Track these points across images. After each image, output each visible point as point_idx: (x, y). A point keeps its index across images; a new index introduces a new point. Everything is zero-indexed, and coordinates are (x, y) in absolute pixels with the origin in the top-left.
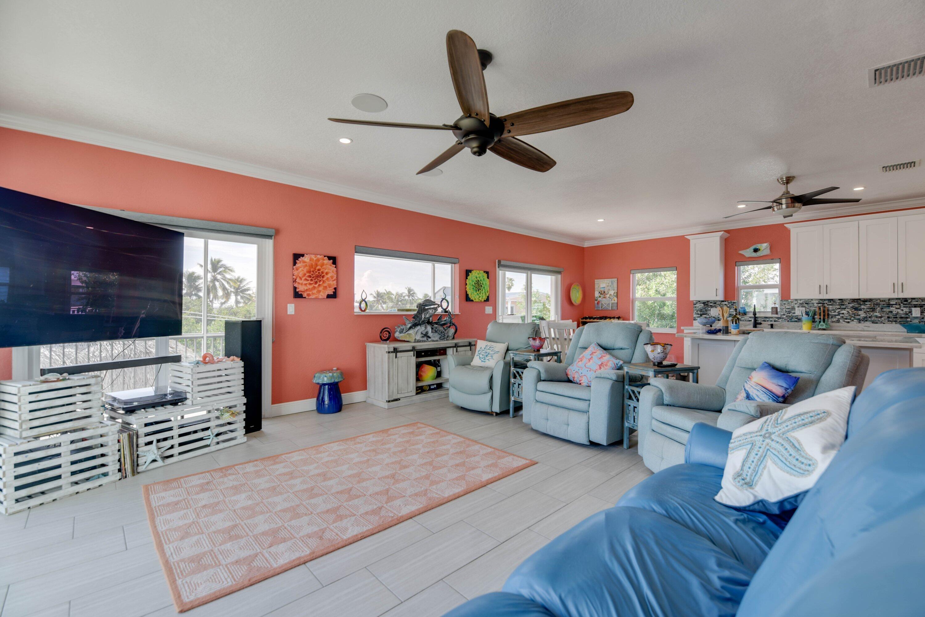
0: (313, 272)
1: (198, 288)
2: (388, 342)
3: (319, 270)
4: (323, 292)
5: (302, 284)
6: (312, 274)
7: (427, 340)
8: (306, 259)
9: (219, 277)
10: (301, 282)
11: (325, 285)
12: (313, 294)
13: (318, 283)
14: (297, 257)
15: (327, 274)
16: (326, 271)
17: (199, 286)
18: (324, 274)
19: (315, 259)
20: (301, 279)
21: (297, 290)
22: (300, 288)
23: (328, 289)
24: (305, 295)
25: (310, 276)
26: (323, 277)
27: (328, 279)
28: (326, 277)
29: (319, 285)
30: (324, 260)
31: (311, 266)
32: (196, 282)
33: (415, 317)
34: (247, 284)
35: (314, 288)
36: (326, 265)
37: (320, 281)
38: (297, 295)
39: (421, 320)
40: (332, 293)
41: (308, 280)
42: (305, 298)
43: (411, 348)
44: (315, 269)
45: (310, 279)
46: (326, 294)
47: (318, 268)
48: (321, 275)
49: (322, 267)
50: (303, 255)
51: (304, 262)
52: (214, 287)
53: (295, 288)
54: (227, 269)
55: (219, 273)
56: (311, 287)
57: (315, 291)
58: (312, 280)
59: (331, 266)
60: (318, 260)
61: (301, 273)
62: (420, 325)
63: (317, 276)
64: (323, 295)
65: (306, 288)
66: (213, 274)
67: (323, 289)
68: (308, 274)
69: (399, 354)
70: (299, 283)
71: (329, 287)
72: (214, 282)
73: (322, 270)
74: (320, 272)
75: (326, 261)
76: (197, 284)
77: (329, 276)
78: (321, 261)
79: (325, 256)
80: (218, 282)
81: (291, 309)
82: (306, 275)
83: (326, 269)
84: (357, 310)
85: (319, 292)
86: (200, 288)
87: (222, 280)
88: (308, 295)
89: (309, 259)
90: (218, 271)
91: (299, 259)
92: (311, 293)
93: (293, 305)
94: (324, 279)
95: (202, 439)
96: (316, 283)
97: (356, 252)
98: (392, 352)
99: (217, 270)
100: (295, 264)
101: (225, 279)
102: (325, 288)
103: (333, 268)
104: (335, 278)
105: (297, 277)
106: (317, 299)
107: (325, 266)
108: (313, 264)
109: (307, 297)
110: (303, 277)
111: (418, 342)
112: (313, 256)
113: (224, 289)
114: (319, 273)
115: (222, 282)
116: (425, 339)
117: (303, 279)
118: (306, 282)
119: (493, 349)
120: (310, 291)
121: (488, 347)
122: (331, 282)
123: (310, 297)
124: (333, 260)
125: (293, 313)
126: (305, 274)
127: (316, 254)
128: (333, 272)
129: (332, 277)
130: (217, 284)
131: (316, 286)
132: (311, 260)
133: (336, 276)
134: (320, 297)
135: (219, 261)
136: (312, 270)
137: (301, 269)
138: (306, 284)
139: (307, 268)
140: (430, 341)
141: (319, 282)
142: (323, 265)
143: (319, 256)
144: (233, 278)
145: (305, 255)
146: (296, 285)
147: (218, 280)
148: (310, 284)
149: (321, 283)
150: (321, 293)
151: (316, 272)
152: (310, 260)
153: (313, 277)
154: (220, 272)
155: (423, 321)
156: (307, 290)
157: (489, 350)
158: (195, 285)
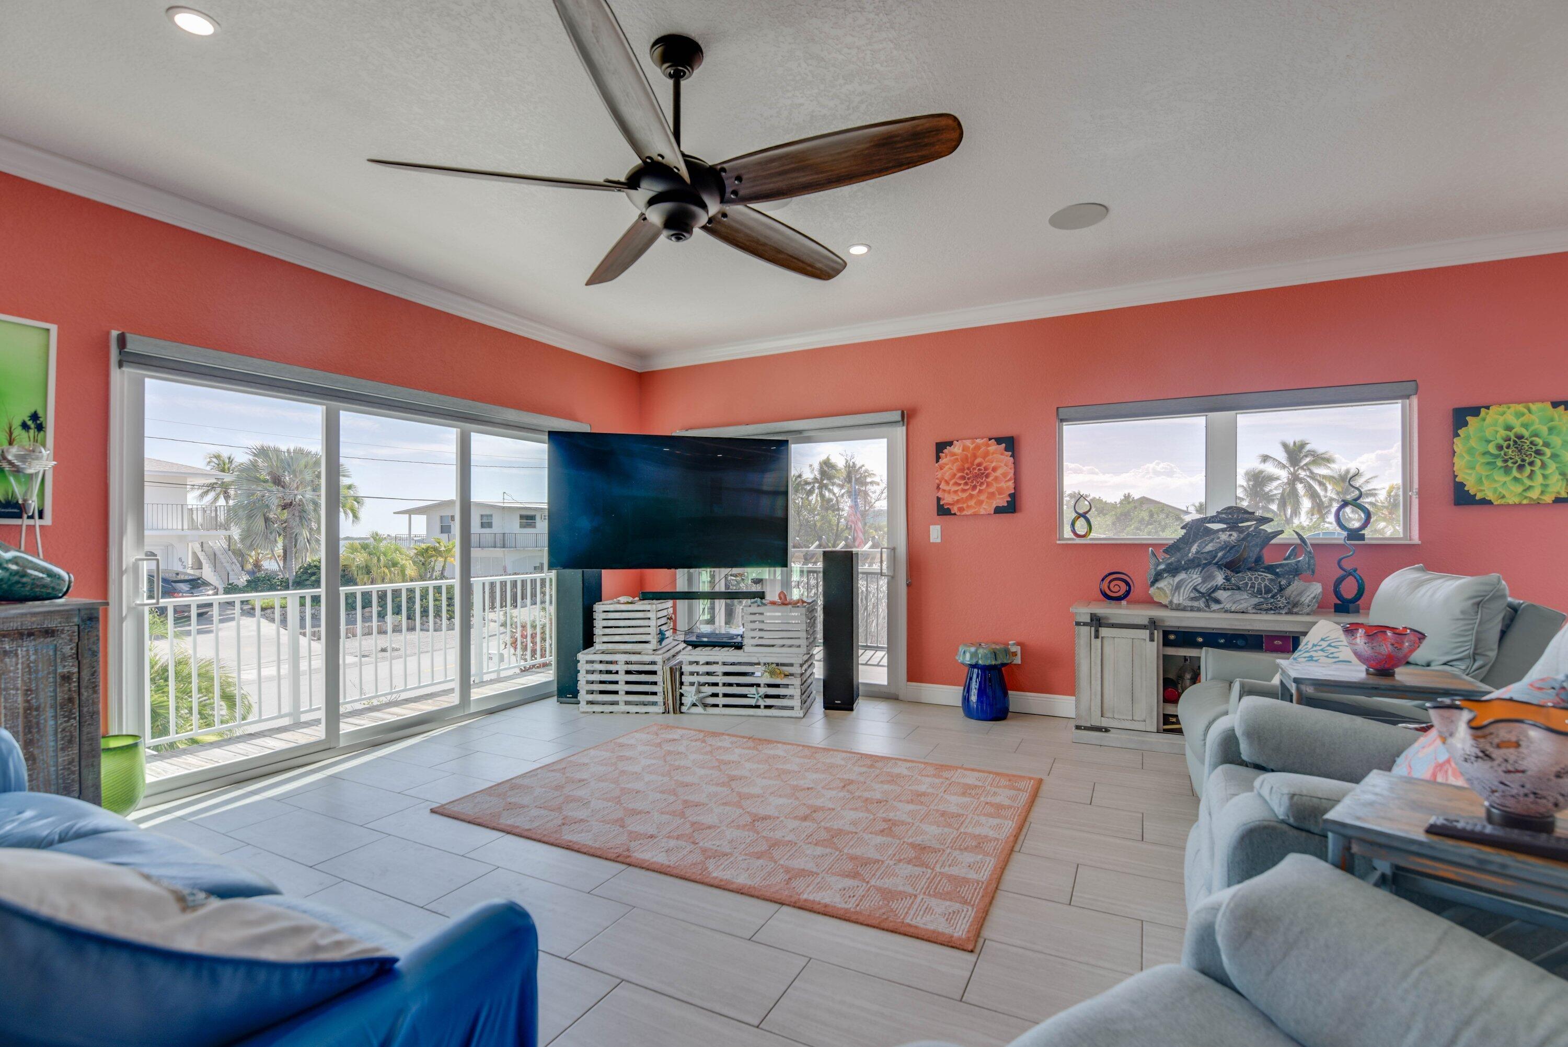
0: (968, 469)
1: (1269, 496)
2: (1124, 602)
3: (979, 465)
4: (987, 502)
5: (949, 492)
6: (967, 474)
7: (1208, 606)
8: (957, 449)
9: (1302, 474)
10: (947, 488)
11: (991, 490)
12: (968, 507)
13: (978, 488)
14: (941, 447)
15: (994, 469)
16: (993, 465)
17: (1271, 493)
18: (990, 471)
19: (972, 446)
20: (947, 483)
21: (942, 503)
22: (947, 499)
23: (998, 496)
24: (955, 509)
25: (963, 478)
26: (987, 476)
27: (996, 479)
28: (994, 474)
29: (980, 491)
30: (988, 445)
31: (965, 459)
32: (1264, 485)
33: (1173, 548)
34: (1367, 482)
35: (971, 496)
36: (993, 453)
37: (982, 484)
38: (943, 511)
39: (1186, 559)
40: (1006, 505)
41: (960, 485)
42: (955, 514)
43: (1145, 622)
44: (972, 464)
45: (963, 482)
46: (994, 506)
47: (978, 460)
48: (983, 473)
49: (984, 458)
50: (950, 444)
51: (953, 454)
52: (1294, 493)
53: (939, 499)
54: (1321, 459)
55: (1302, 468)
56: (964, 495)
57: (972, 503)
58: (966, 484)
59: (1002, 454)
60: (978, 447)
61: (948, 474)
62: (1186, 569)
63: (977, 476)
64: (987, 508)
65: (956, 498)
66: (1292, 469)
67: (988, 498)
68: (959, 474)
69: (1104, 631)
70: (944, 491)
71: (1000, 494)
72: (1294, 485)
73: (985, 465)
74: (982, 468)
75: (993, 447)
76: (1267, 489)
77: (999, 473)
78: (983, 449)
79: (990, 439)
80: (1301, 483)
81: (935, 533)
82: (957, 476)
83: (992, 462)
84: (1067, 533)
85: (980, 503)
86: (1272, 496)
87: (1308, 479)
88: (961, 509)
89: (961, 448)
90: (1302, 464)
91: (945, 451)
92: (965, 505)
93: (938, 527)
94: (989, 480)
95: (745, 696)
96: (974, 488)
97: (1062, 420)
98: (1085, 624)
99: (1300, 462)
100: (938, 459)
101: (1313, 476)
102: (991, 496)
103: (1007, 458)
104: (1011, 475)
105: (941, 482)
106: (975, 515)
107: (990, 457)
108: (969, 455)
109: (958, 513)
110: (951, 479)
111: (1177, 609)
112: (968, 443)
113: (1313, 495)
114: (979, 470)
115: (1308, 482)
116: (1201, 603)
117: (951, 483)
118: (956, 488)
119: (1333, 650)
120: (964, 503)
121: (1327, 643)
122: (1003, 485)
123: (965, 513)
124: (1010, 443)
125: (939, 540)
126: (955, 475)
127: (973, 438)
128: (1006, 465)
129: (1005, 475)
130: (1300, 487)
131: (975, 493)
132: (965, 449)
133: (1012, 472)
134: (982, 512)
135: (1303, 445)
136: (966, 466)
137: (947, 467)
138: (956, 492)
139: (958, 464)
140: (1214, 611)
141: (980, 486)
142: (986, 454)
143: (978, 441)
144: (1336, 475)
145: (955, 442)
146: (940, 494)
147: (1301, 481)
148: (964, 491)
149: (984, 487)
150: (984, 506)
151: (974, 469)
152: (963, 450)
153: (969, 479)
154: (1306, 465)
155: (1192, 561)
156: (958, 501)
157: (1321, 653)
158: (1264, 491)
